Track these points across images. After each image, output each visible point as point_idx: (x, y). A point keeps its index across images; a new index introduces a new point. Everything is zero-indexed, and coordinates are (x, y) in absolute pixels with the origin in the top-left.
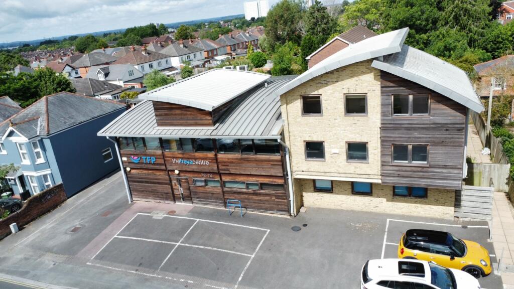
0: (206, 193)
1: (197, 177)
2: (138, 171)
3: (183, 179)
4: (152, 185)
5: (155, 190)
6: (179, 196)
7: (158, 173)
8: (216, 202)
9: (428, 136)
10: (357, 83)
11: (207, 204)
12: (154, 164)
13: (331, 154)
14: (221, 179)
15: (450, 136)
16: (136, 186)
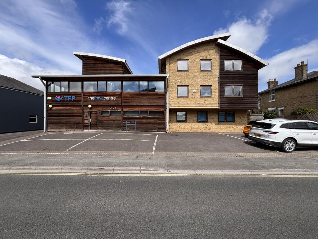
0: (110, 121)
1: (104, 110)
2: (58, 108)
3: (93, 112)
4: (67, 118)
5: (69, 122)
6: (87, 125)
7: (74, 109)
8: (116, 127)
9: (242, 80)
10: (207, 54)
11: (109, 129)
12: (73, 101)
13: (192, 93)
14: (122, 110)
15: (252, 81)
16: (54, 119)
